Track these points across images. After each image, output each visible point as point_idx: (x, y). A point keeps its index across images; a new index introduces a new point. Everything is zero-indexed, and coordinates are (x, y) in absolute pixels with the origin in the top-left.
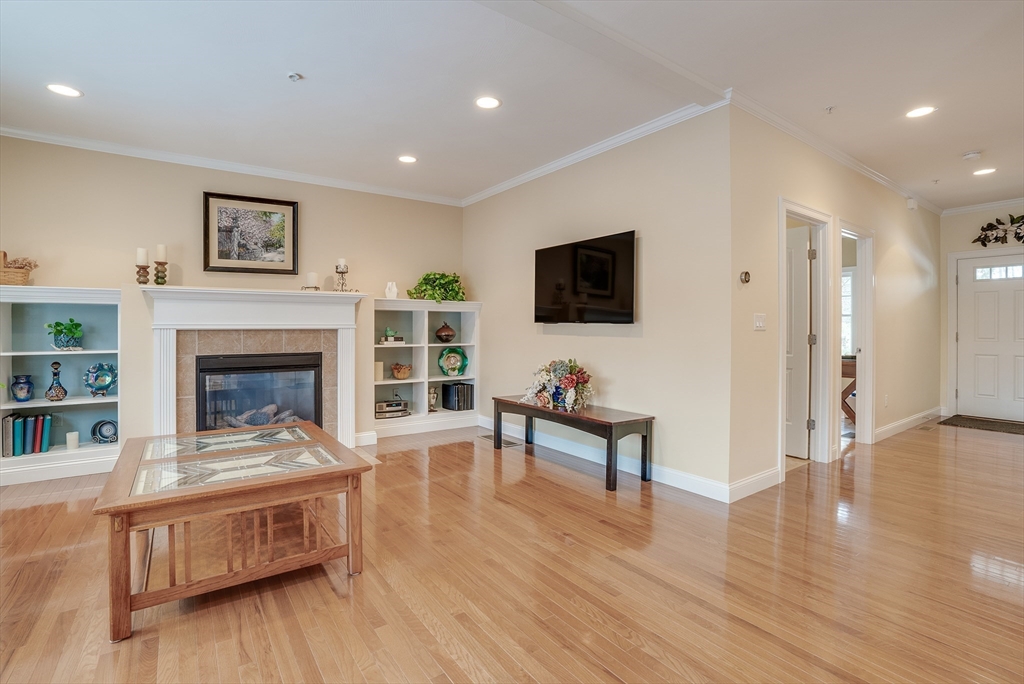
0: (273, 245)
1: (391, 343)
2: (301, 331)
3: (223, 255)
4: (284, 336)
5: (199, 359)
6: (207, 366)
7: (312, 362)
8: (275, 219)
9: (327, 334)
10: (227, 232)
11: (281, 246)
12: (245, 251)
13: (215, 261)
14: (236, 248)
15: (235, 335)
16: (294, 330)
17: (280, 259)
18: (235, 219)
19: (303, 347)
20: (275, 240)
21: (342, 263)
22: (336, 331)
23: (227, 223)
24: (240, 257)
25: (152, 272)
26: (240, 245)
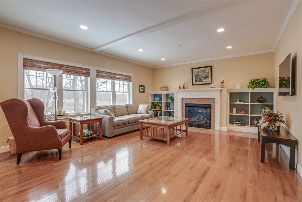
0: (206, 78)
1: (238, 102)
2: (206, 98)
3: (196, 81)
4: (202, 100)
5: (186, 104)
6: (187, 105)
7: (209, 107)
8: (207, 71)
9: (213, 99)
10: (196, 76)
11: (208, 77)
12: (200, 80)
13: (194, 83)
14: (198, 80)
15: (192, 99)
16: (205, 98)
17: (208, 81)
18: (198, 73)
19: (206, 102)
20: (206, 76)
21: (222, 80)
22: (215, 98)
23: (196, 74)
24: (199, 81)
25: (182, 87)
26: (199, 79)
